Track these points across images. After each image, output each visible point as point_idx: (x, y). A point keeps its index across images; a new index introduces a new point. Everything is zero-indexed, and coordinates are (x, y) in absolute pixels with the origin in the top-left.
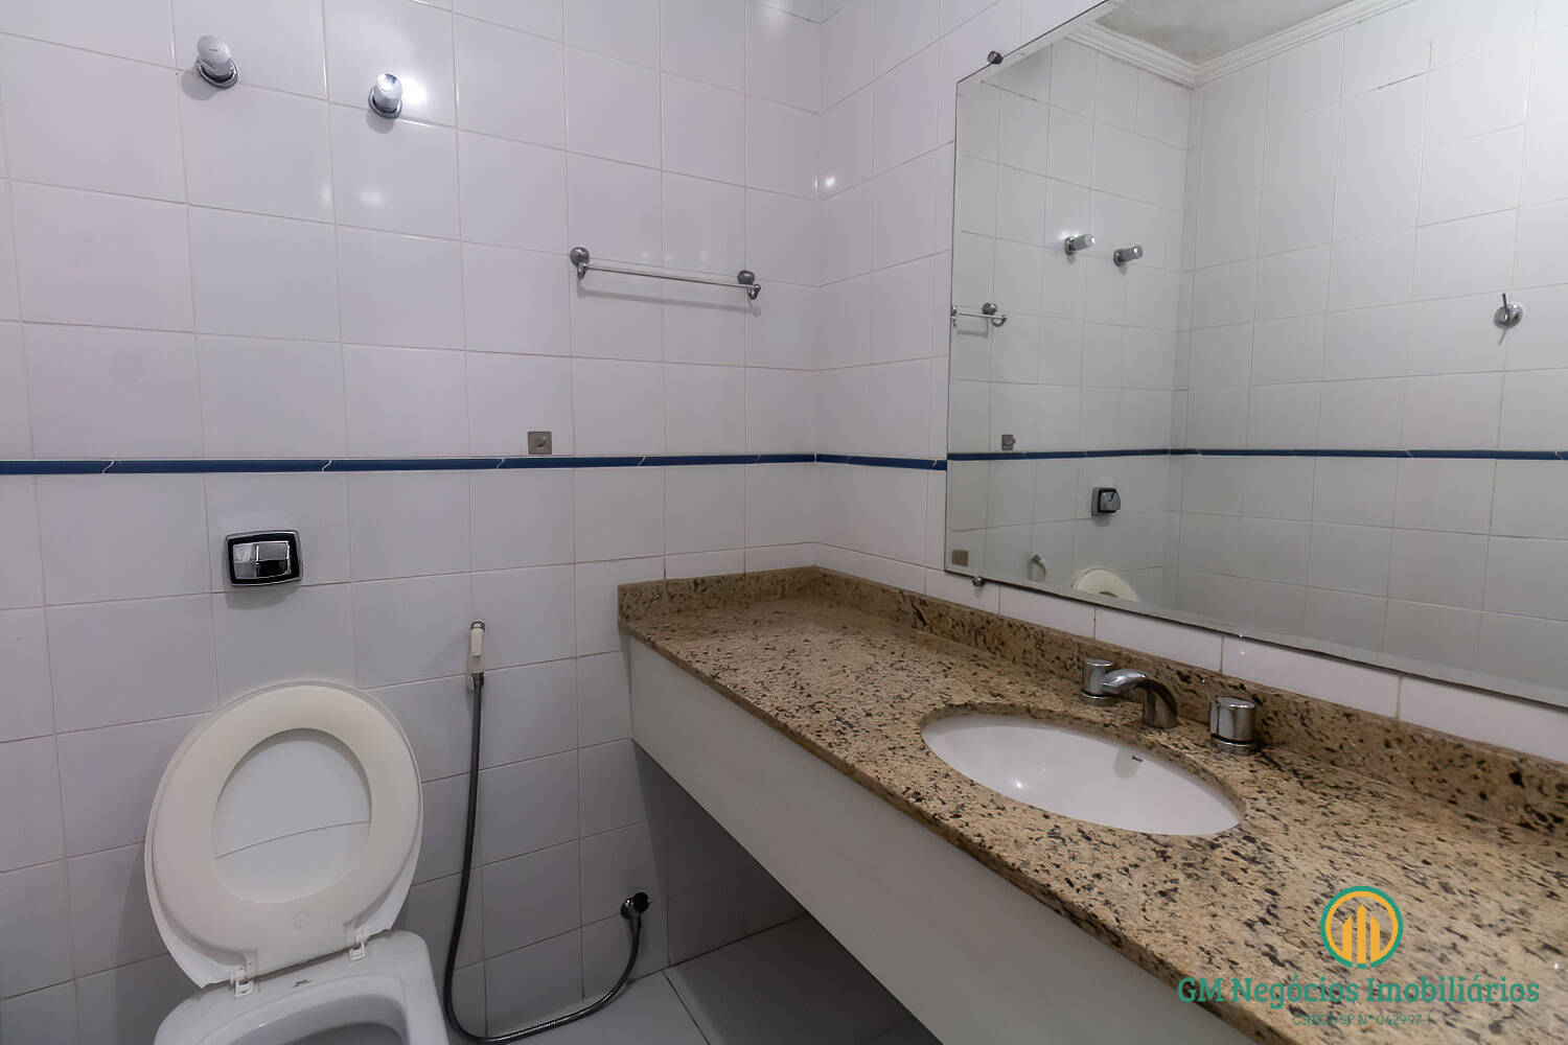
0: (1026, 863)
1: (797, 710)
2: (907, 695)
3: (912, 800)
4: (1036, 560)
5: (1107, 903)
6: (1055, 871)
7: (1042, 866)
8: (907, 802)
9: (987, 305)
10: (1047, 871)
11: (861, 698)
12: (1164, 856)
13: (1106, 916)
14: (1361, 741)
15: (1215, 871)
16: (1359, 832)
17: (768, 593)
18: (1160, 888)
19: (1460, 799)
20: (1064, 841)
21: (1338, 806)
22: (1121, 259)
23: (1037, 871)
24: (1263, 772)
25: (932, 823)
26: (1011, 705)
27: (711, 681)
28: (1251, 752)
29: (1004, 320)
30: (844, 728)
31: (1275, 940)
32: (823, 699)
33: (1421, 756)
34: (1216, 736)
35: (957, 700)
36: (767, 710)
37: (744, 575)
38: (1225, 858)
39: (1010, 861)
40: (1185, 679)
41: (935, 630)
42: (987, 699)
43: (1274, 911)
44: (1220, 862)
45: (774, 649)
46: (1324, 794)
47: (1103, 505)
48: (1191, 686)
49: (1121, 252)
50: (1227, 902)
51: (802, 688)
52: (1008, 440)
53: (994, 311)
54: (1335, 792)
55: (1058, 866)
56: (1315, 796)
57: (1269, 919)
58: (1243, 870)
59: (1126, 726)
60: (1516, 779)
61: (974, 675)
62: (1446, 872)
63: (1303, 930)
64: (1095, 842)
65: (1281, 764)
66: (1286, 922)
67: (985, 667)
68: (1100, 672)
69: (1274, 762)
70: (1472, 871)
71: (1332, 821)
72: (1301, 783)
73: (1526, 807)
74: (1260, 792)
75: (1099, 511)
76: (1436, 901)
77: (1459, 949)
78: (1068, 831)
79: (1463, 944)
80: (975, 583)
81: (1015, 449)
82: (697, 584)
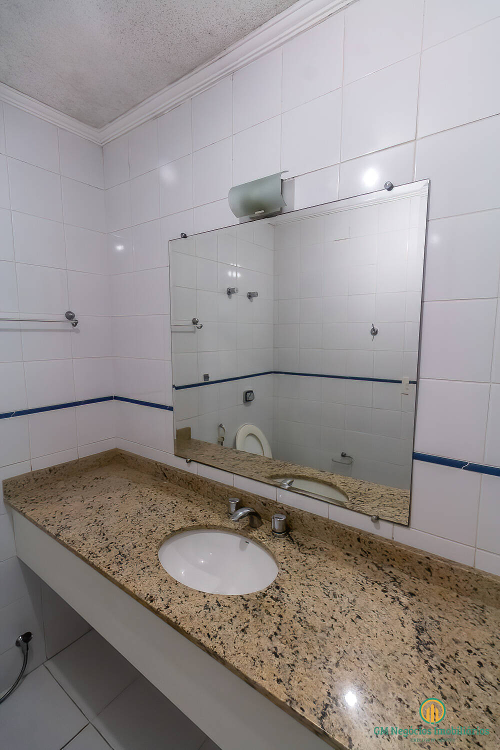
0: (193, 629)
1: (100, 551)
2: (154, 528)
3: (149, 602)
4: (221, 426)
5: (222, 643)
6: (204, 630)
7: (199, 629)
8: (147, 603)
9: (194, 319)
10: (201, 632)
11: (132, 535)
12: (246, 607)
13: (220, 650)
14: (318, 528)
15: (263, 610)
16: (314, 573)
17: (92, 466)
18: (242, 627)
19: (345, 547)
20: (210, 609)
21: (309, 559)
22: (250, 296)
23: (197, 633)
24: (288, 545)
25: (157, 612)
26: (200, 525)
27: (56, 537)
28: (284, 537)
29: (201, 327)
30: (122, 560)
31: (277, 643)
32: (114, 540)
33: (335, 533)
34: (274, 531)
35: (176, 528)
36: (84, 555)
37: (78, 460)
38: (268, 602)
39: (186, 629)
41: (171, 481)
42: (190, 524)
43: (280, 627)
44: (265, 604)
45: (92, 508)
46: (306, 554)
47: (248, 397)
48: (266, 508)
49: (250, 293)
50: (265, 627)
51: (104, 534)
52: (206, 377)
53: (197, 322)
54: (309, 552)
55: (205, 627)
56: (303, 555)
57: (278, 632)
58: (273, 606)
59: (243, 529)
60: (359, 540)
61: (186, 508)
62: (336, 586)
63: (288, 634)
64: (222, 607)
65: (294, 540)
66: (283, 632)
67: (191, 502)
68: (235, 505)
69: (292, 540)
70: (344, 584)
71: (306, 568)
72: (299, 549)
73: (362, 549)
74: (285, 558)
75: (246, 401)
76: (331, 603)
77: (334, 627)
78: (213, 603)
79: (335, 624)
80: (187, 461)
81: (210, 380)
82: (51, 470)
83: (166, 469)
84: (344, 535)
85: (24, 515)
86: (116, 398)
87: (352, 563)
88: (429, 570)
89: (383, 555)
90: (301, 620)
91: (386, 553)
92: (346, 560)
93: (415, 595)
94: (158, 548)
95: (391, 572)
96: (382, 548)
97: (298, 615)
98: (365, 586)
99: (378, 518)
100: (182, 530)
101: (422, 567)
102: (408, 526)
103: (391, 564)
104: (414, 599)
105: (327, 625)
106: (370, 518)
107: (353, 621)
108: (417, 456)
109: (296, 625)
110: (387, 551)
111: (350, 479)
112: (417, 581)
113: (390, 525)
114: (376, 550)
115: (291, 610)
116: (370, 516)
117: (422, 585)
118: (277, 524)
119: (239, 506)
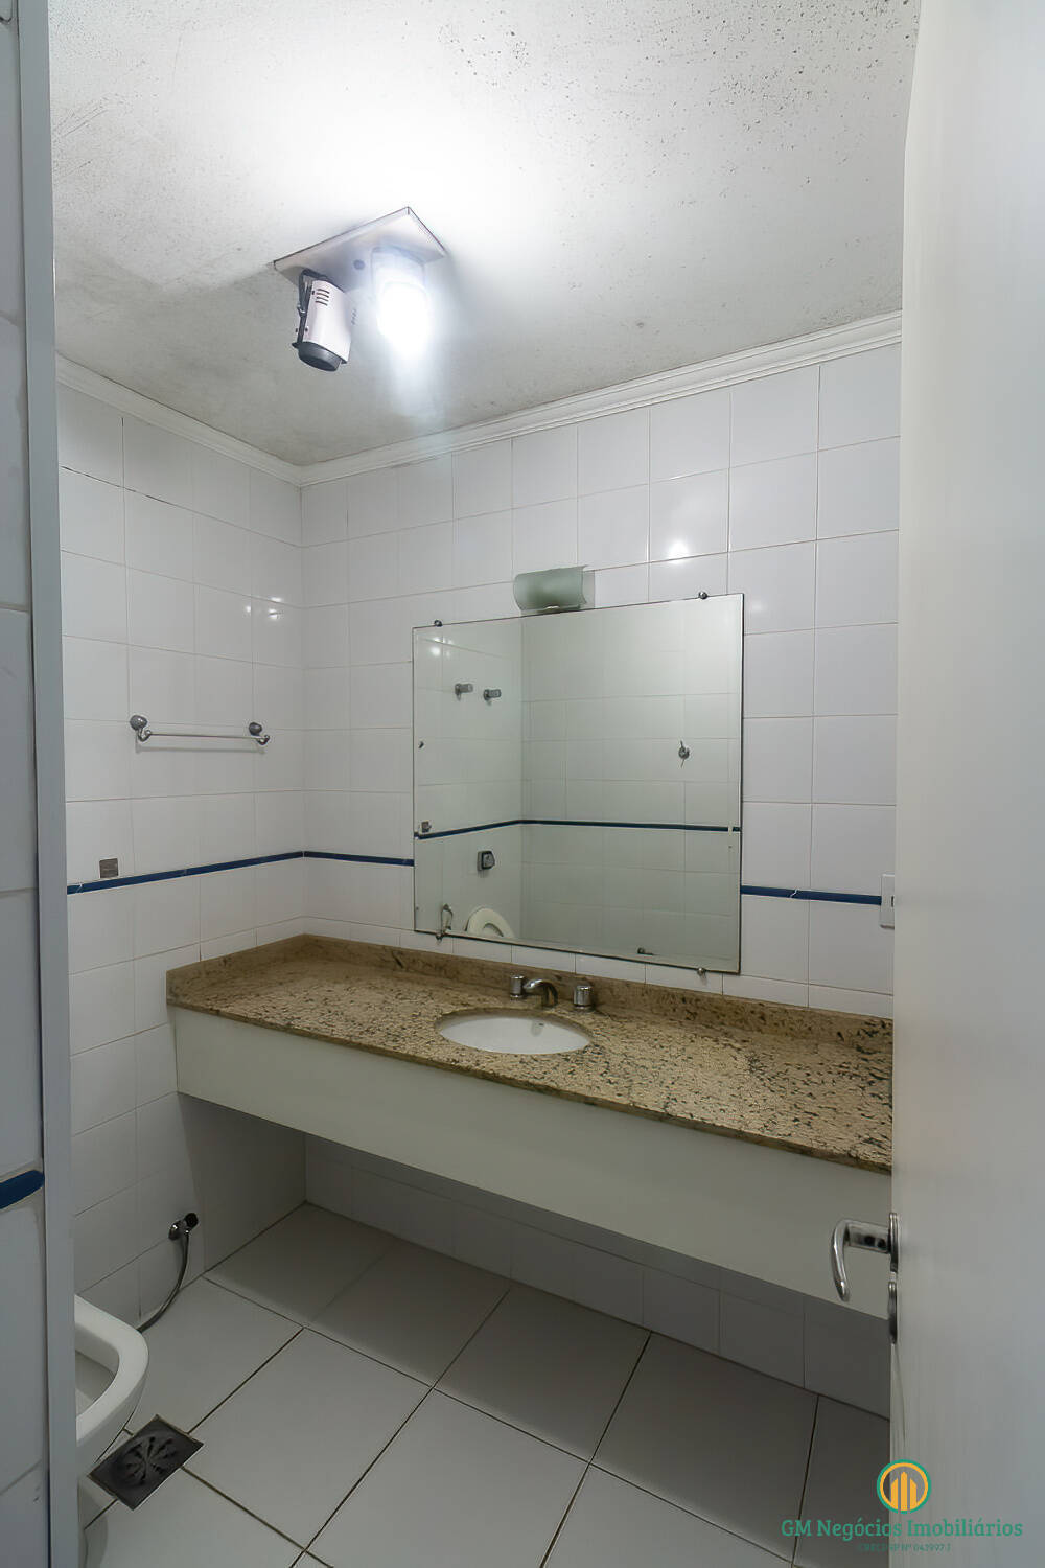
0: (515, 1076)
1: (360, 1034)
2: (417, 1014)
3: (453, 1064)
4: (446, 908)
6: (528, 1075)
7: (523, 1075)
8: (451, 1065)
10: (525, 1077)
11: (392, 1020)
12: (567, 1060)
13: (553, 1085)
14: (633, 995)
15: (587, 1061)
16: (635, 1034)
18: (569, 1071)
19: (667, 1013)
20: (526, 1063)
21: (627, 1026)
22: (489, 695)
23: (521, 1077)
24: (598, 1017)
25: (468, 1070)
26: (475, 1008)
27: (288, 1029)
28: (591, 1010)
30: (395, 1038)
31: (610, 1077)
32: (370, 1024)
33: (654, 997)
34: (577, 1005)
35: (446, 1011)
36: (341, 1038)
37: (257, 949)
38: (590, 1055)
39: (508, 1077)
40: (559, 978)
41: (412, 970)
42: (463, 1009)
43: (609, 1068)
44: (588, 1056)
45: (312, 1001)
46: (622, 1022)
47: (485, 862)
48: (563, 982)
49: (488, 691)
50: (593, 1069)
51: (352, 1021)
52: (426, 825)
54: (625, 1020)
55: (529, 1073)
56: (618, 1023)
57: (607, 1071)
58: (596, 1057)
59: (535, 1008)
60: (684, 1000)
61: (448, 994)
62: (662, 1041)
63: (618, 1072)
64: (539, 1061)
65: (605, 1012)
66: (613, 1071)
67: (451, 989)
68: (519, 981)
69: (602, 1012)
70: (670, 1039)
71: (625, 1032)
72: (612, 1019)
73: (688, 1011)
74: (597, 1027)
75: (484, 868)
76: (659, 1052)
78: (528, 1059)
80: (438, 938)
81: (431, 831)
82: (225, 961)
83: (401, 954)
84: (666, 999)
85: (218, 1013)
86: (309, 854)
87: (678, 1025)
88: (762, 1018)
89: (712, 1012)
90: (630, 1063)
91: (715, 1010)
93: (748, 1042)
94: (435, 1028)
96: (710, 1005)
97: (625, 1061)
98: (695, 1039)
99: (705, 971)
100: (456, 1014)
101: (754, 1016)
102: (738, 974)
103: (722, 1020)
105: (658, 1064)
106: (695, 972)
107: (684, 1060)
108: (745, 890)
109: (625, 1066)
110: (717, 1007)
112: (750, 1029)
113: (720, 977)
114: (704, 1008)
115: (617, 1059)
116: (695, 969)
118: (580, 998)
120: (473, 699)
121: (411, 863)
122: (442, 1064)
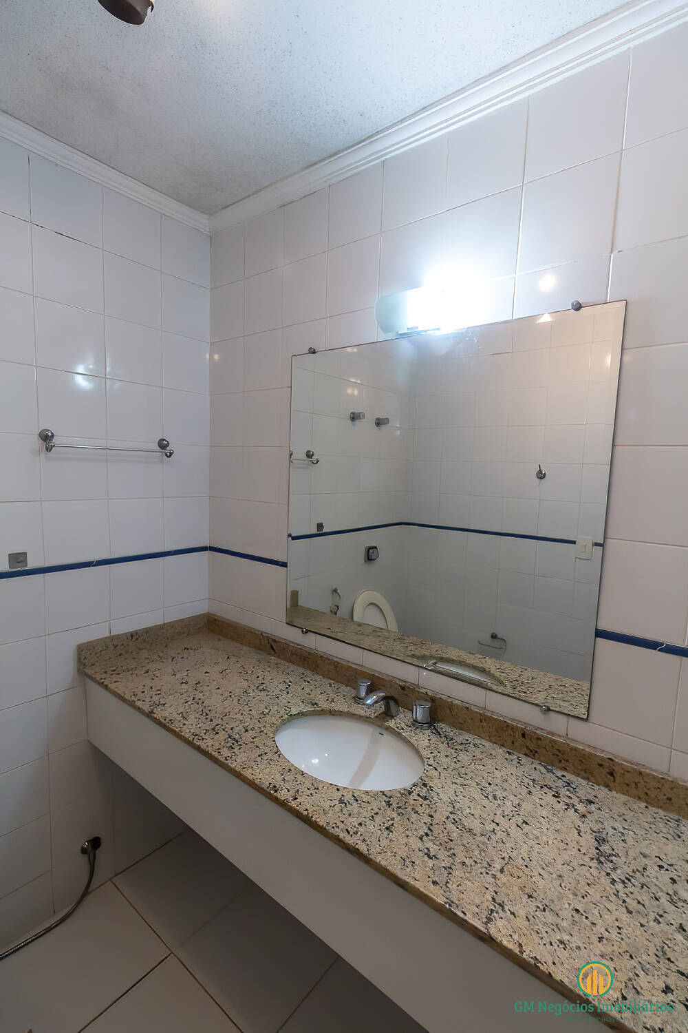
0: (328, 823)
1: (205, 734)
2: (267, 711)
3: (272, 792)
5: (364, 840)
6: (341, 826)
7: (336, 824)
8: (270, 793)
9: (309, 451)
10: (338, 827)
11: (241, 718)
12: (389, 804)
13: (363, 848)
15: (409, 809)
16: (468, 771)
17: (179, 634)
18: (386, 825)
19: (506, 744)
20: (346, 804)
21: (461, 755)
22: (379, 423)
23: (333, 828)
24: (434, 738)
25: (283, 804)
26: (322, 710)
27: (150, 715)
28: (429, 728)
29: (318, 461)
30: (233, 744)
31: (430, 845)
32: (220, 721)
33: (493, 726)
34: (416, 721)
35: (294, 711)
36: (187, 736)
37: (164, 625)
38: (415, 800)
39: (321, 823)
40: (402, 688)
41: (281, 657)
42: (310, 708)
43: (431, 828)
44: (412, 802)
45: (186, 683)
46: (456, 749)
48: (406, 692)
49: (378, 419)
50: (414, 827)
51: (207, 714)
52: (320, 526)
53: (313, 455)
54: (461, 747)
55: (343, 822)
56: (453, 751)
57: (429, 832)
58: (421, 805)
59: (376, 717)
60: (523, 735)
61: (303, 689)
62: (496, 788)
63: (441, 836)
64: (359, 802)
65: (441, 732)
66: (435, 833)
67: (309, 682)
68: (366, 687)
69: (438, 732)
70: (505, 785)
71: (458, 765)
72: (448, 744)
73: (527, 747)
74: (431, 753)
75: (369, 559)
76: (491, 805)
77: (495, 831)
78: (348, 797)
79: (497, 828)
80: (303, 631)
81: (324, 531)
82: (132, 636)
83: (275, 641)
84: (505, 729)
85: (106, 687)
86: (212, 549)
87: (515, 762)
88: (612, 774)
89: (554, 755)
90: (457, 822)
91: (557, 753)
92: (507, 759)
93: (594, 803)
94: (274, 733)
95: (563, 776)
96: (553, 747)
97: (452, 816)
98: (532, 789)
99: (548, 709)
100: (301, 715)
101: (603, 770)
102: (586, 720)
103: (564, 765)
104: (593, 807)
105: (488, 828)
106: (537, 709)
107: (518, 826)
108: (600, 634)
109: (450, 826)
110: (559, 751)
111: (507, 665)
112: (596, 787)
113: (565, 719)
114: (545, 748)
115: (443, 812)
116: (537, 705)
117: (602, 792)
118: (420, 712)
119: (371, 690)
120: (367, 425)
121: (284, 565)
122: (262, 789)
